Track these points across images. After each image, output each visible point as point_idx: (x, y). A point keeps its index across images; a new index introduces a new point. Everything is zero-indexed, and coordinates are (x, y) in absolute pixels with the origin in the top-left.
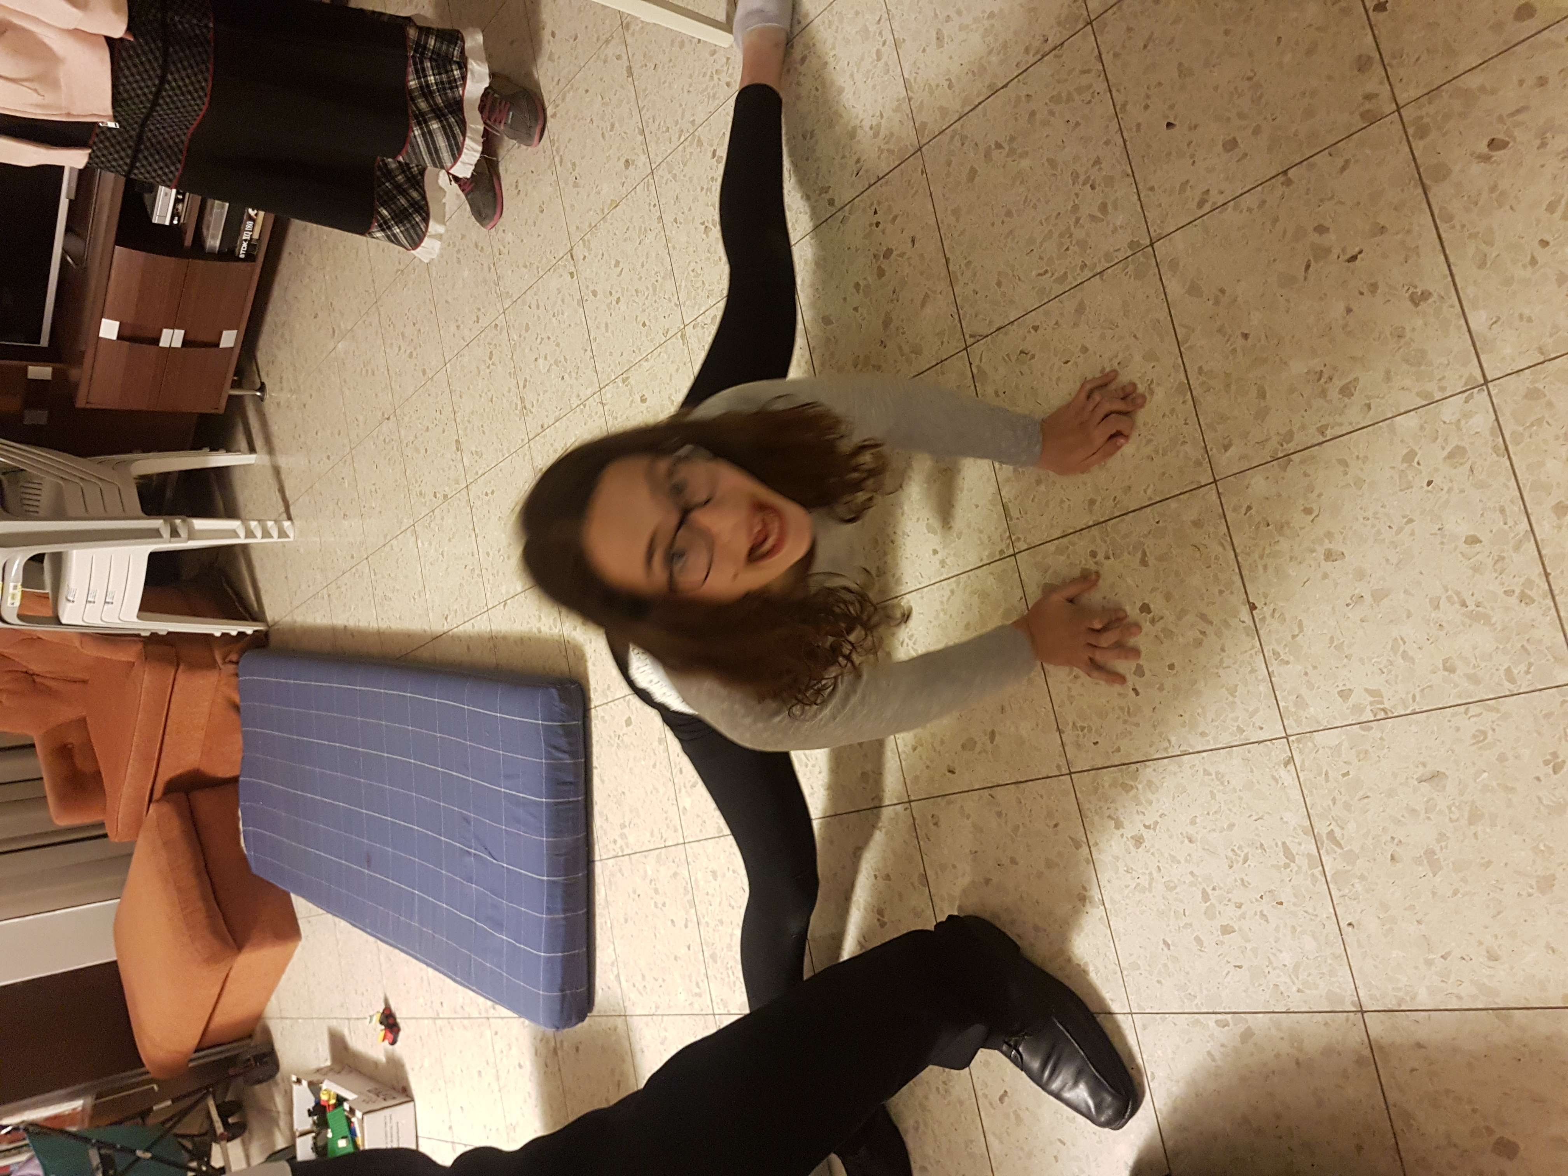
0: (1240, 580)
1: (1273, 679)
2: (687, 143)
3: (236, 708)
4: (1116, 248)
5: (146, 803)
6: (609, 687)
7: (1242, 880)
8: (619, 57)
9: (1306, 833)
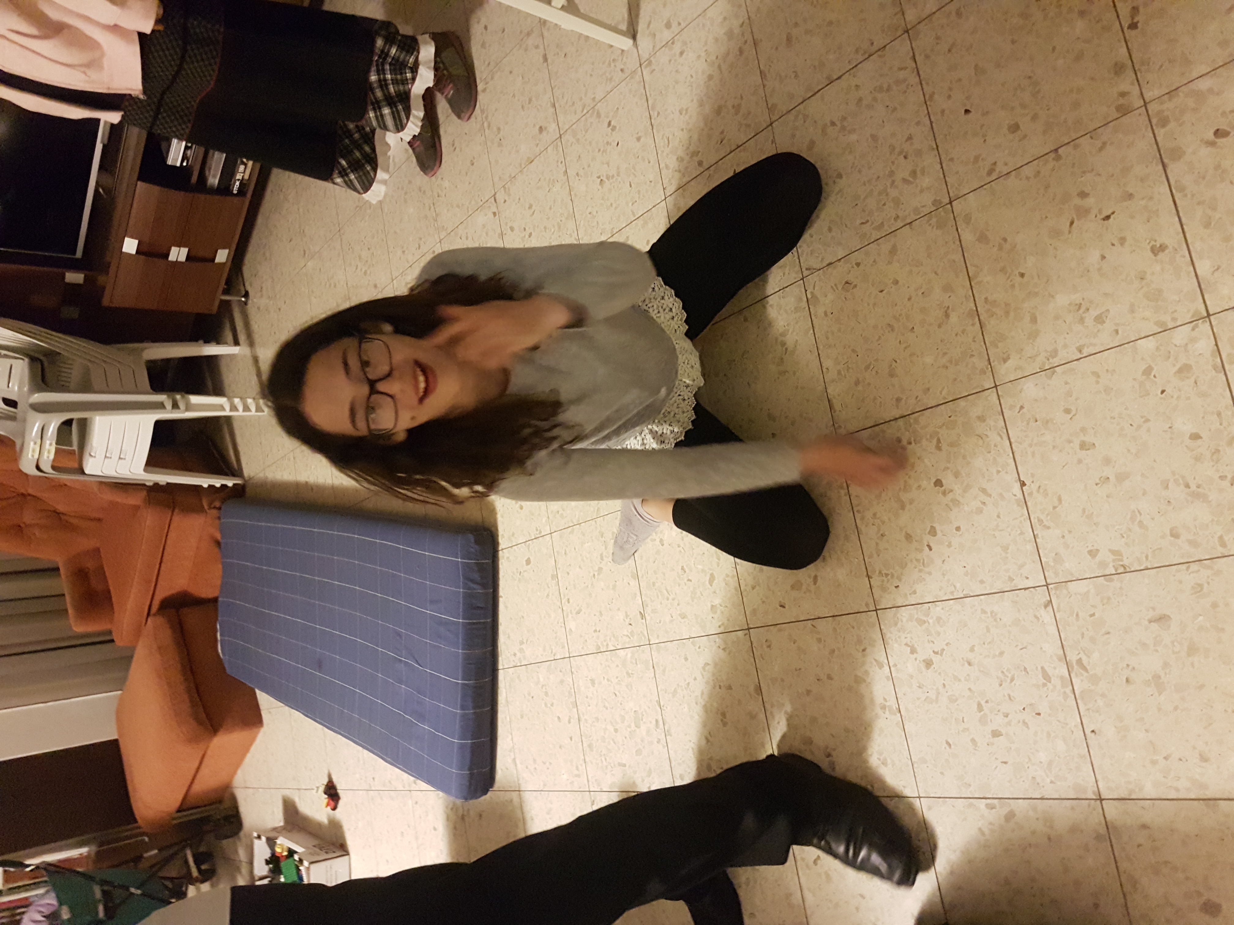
0: (1014, 463)
1: (1037, 540)
2: (588, 115)
3: (218, 543)
4: (923, 204)
5: (145, 616)
6: (513, 535)
7: (1009, 695)
8: (537, 47)
9: (1060, 660)
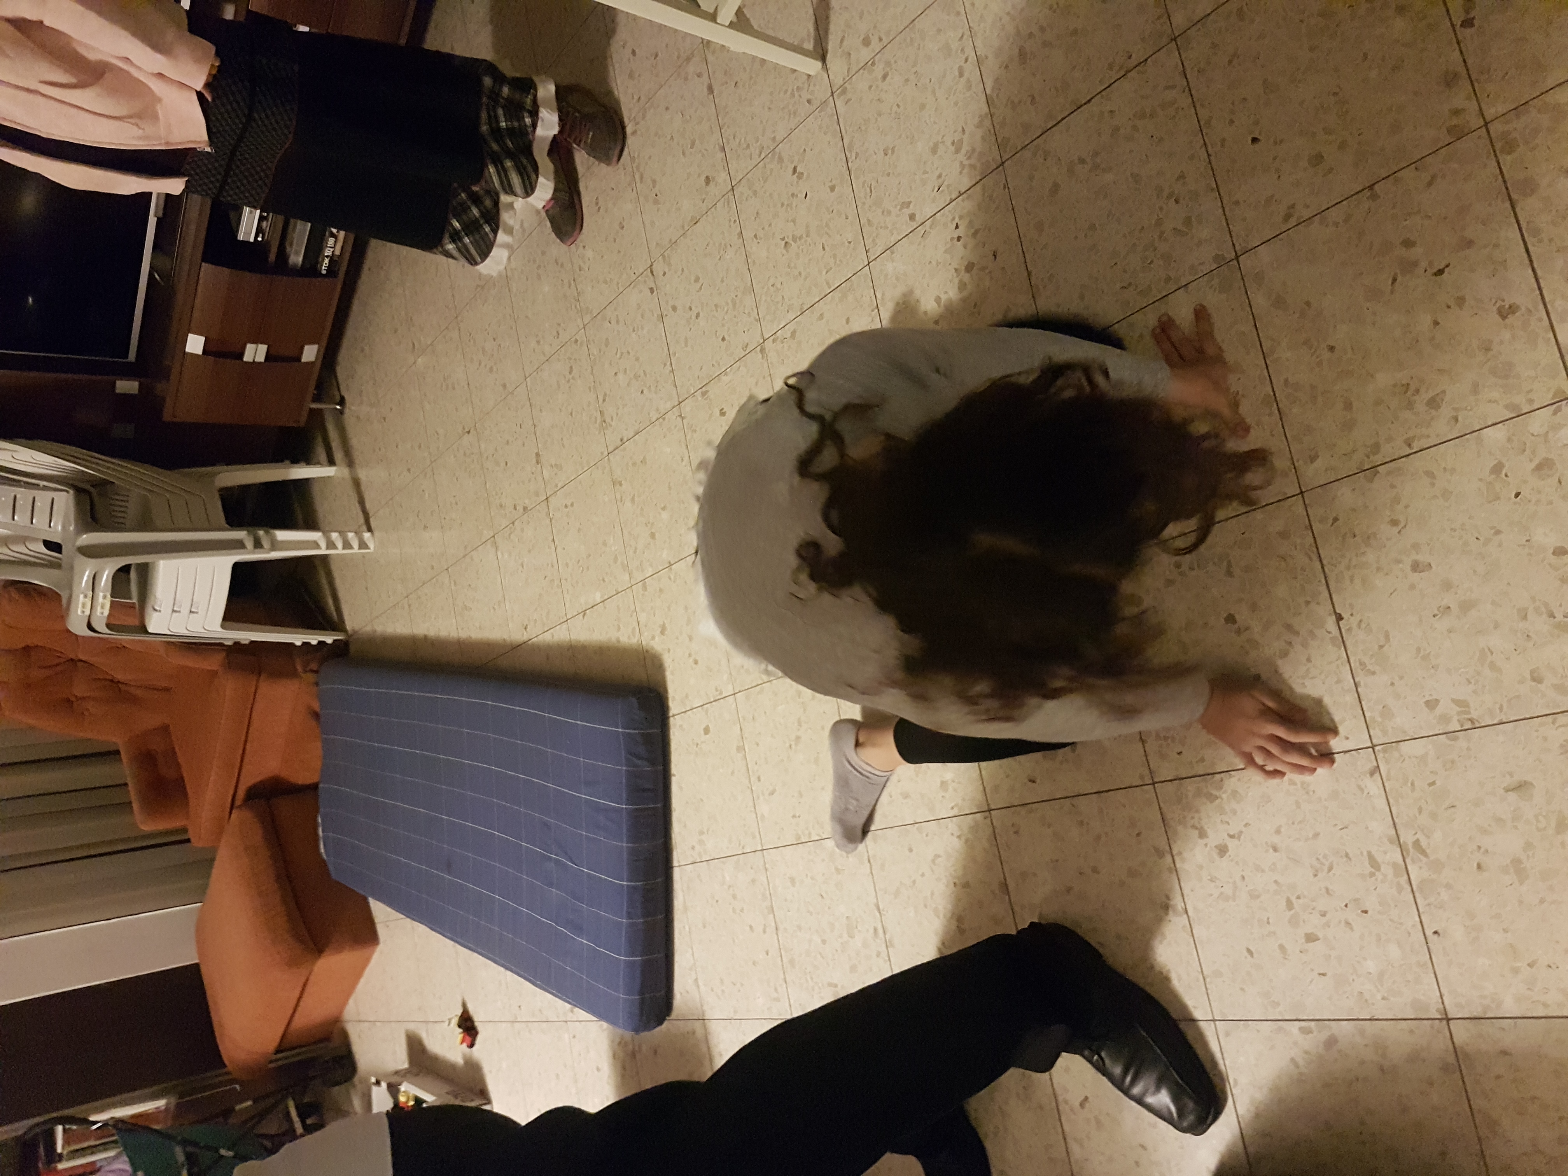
0: (1327, 593)
1: (1359, 689)
2: (766, 160)
3: (316, 715)
4: (1201, 261)
5: (228, 810)
6: (687, 696)
7: (1327, 889)
8: (699, 75)
9: (1391, 842)
